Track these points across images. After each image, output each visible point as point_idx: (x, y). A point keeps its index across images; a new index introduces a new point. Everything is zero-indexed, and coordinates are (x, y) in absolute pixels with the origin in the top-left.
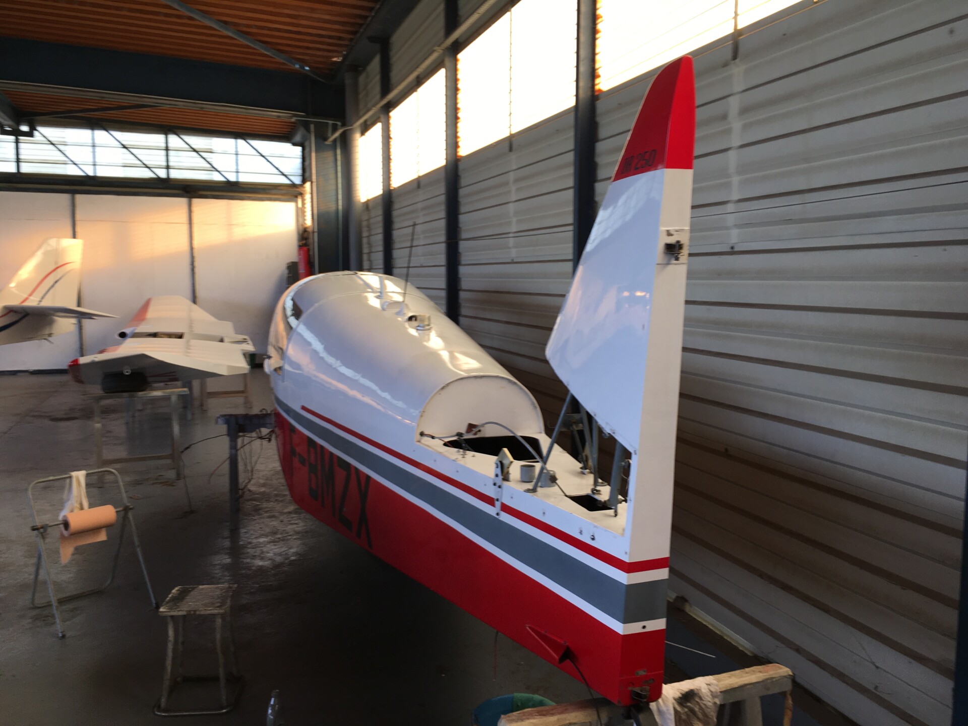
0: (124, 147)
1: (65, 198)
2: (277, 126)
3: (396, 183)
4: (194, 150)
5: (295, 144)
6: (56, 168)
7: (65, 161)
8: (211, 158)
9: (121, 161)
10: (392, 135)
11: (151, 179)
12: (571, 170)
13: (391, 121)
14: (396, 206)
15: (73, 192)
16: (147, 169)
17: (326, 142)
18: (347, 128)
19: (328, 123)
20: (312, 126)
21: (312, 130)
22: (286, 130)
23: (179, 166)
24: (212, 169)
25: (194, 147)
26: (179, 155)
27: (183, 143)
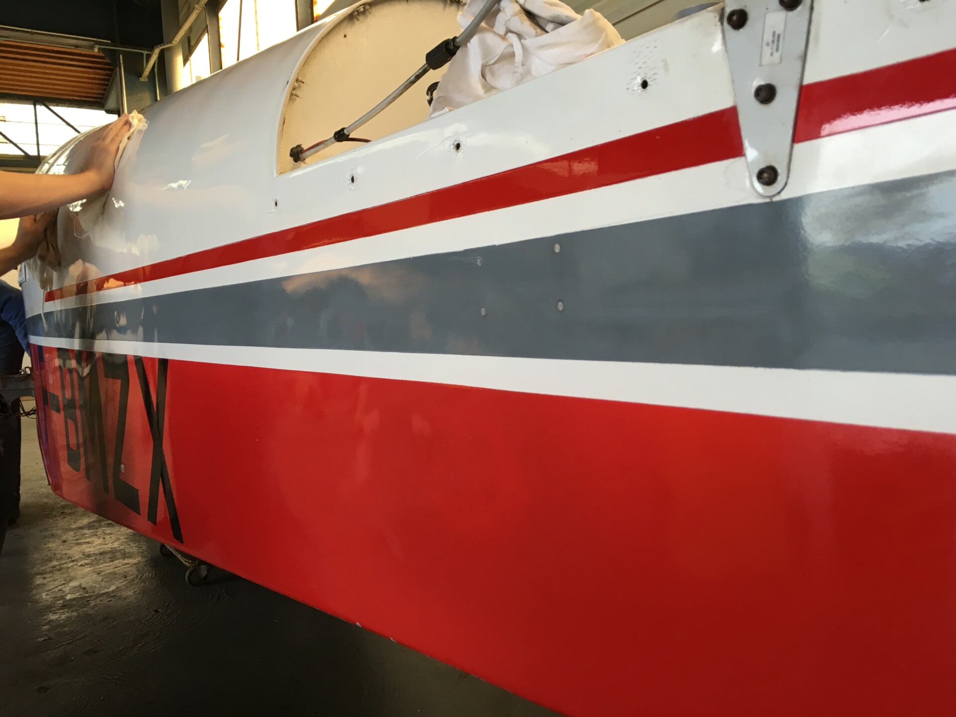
17: (140, 78)
18: (165, 47)
19: (142, 54)
20: (121, 56)
21: (122, 62)
22: (98, 91)
24: (5, 141)
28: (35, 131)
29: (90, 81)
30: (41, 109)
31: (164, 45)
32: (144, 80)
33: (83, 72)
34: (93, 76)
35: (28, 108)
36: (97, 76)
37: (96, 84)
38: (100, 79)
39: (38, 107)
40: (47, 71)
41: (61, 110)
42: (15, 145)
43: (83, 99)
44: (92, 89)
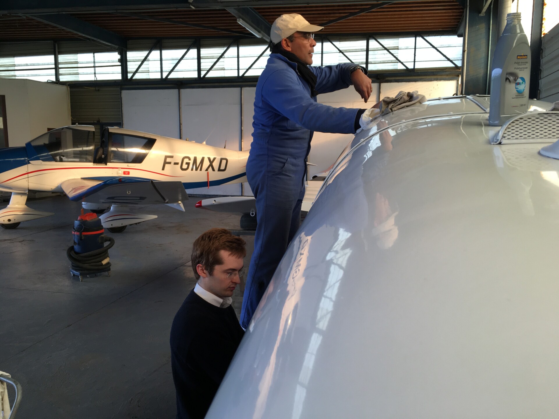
0: (341, 51)
3: (547, 28)
4: (386, 49)
5: (459, 36)
8: (398, 53)
17: (480, 14)
20: (468, 1)
21: (468, 5)
22: (454, 24)
23: (375, 61)
24: (397, 61)
25: (385, 46)
26: (375, 54)
27: (379, 44)
28: (414, 53)
29: (449, 18)
32: (482, 14)
33: (445, 13)
34: (451, 14)
35: (412, 39)
36: (454, 14)
37: (453, 19)
38: (456, 16)
39: (418, 38)
40: (424, 15)
42: (402, 63)
43: (444, 29)
44: (450, 22)
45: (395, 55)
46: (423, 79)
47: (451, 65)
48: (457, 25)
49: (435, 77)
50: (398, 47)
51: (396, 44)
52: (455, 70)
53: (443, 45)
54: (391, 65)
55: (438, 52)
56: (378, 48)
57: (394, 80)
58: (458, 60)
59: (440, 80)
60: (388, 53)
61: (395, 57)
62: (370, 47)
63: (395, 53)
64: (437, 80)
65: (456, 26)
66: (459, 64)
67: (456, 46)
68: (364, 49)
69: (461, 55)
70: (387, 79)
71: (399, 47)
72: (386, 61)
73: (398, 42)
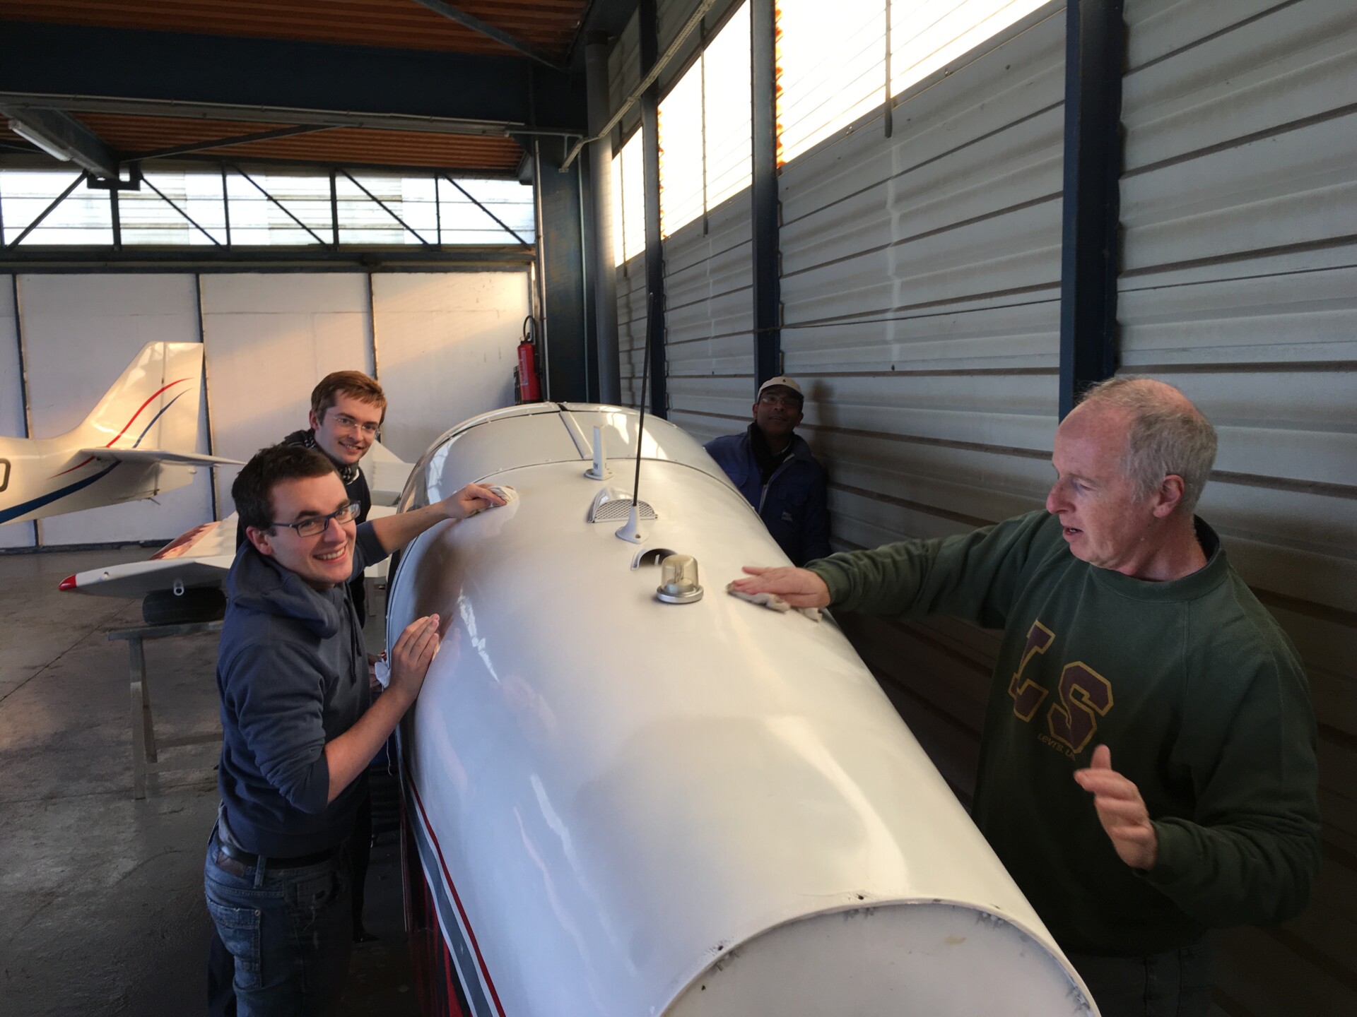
0: (270, 198)
1: (185, 280)
2: (495, 154)
3: (668, 228)
4: (374, 199)
5: (523, 182)
6: (172, 235)
7: (187, 224)
8: (401, 210)
9: (265, 222)
10: (662, 143)
11: (311, 246)
12: (1057, 153)
13: (661, 119)
14: (670, 268)
15: (197, 272)
16: (304, 231)
17: (560, 170)
18: (589, 141)
19: (562, 138)
20: (537, 143)
21: (537, 151)
22: (512, 160)
23: (353, 224)
24: (402, 227)
25: (373, 193)
26: (352, 208)
27: (358, 188)
28: (436, 212)
29: (501, 149)
30: (443, 183)
31: (589, 138)
32: (563, 171)
34: (506, 144)
35: (429, 183)
37: (510, 152)
39: (441, 181)
41: (468, 184)
42: (412, 231)
43: (493, 168)
44: (504, 157)
45: (396, 213)
46: (460, 267)
47: (512, 240)
48: (518, 162)
49: (485, 264)
50: (401, 196)
51: (396, 190)
52: (522, 251)
53: (494, 199)
54: (389, 235)
55: (485, 213)
56: (357, 196)
57: (401, 266)
58: (526, 231)
59: (495, 270)
60: (381, 208)
61: (396, 217)
62: (338, 193)
63: (396, 210)
64: (488, 270)
65: (515, 164)
66: (529, 239)
67: (518, 203)
68: (324, 196)
69: (531, 220)
70: (384, 264)
71: (403, 196)
72: (378, 224)
73: (401, 186)
